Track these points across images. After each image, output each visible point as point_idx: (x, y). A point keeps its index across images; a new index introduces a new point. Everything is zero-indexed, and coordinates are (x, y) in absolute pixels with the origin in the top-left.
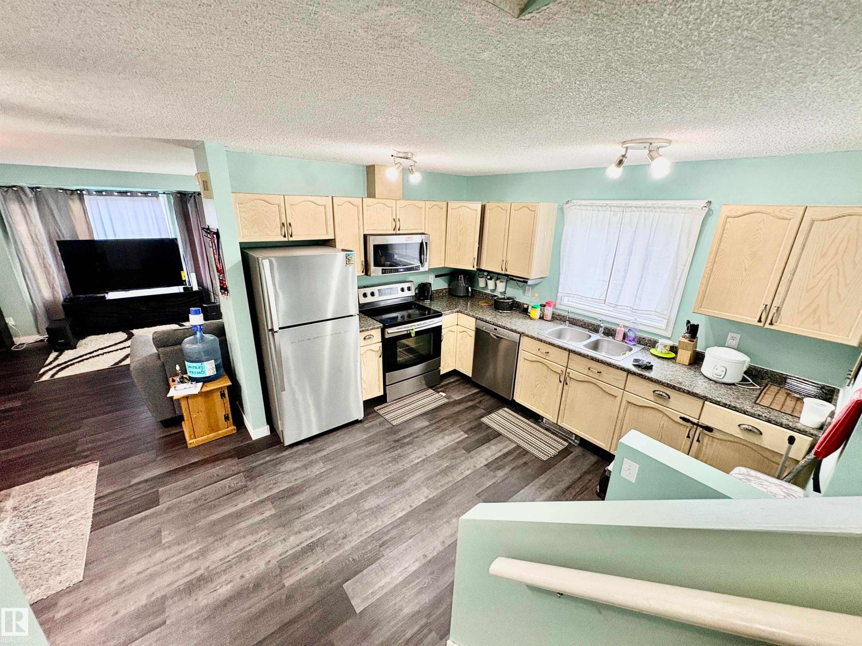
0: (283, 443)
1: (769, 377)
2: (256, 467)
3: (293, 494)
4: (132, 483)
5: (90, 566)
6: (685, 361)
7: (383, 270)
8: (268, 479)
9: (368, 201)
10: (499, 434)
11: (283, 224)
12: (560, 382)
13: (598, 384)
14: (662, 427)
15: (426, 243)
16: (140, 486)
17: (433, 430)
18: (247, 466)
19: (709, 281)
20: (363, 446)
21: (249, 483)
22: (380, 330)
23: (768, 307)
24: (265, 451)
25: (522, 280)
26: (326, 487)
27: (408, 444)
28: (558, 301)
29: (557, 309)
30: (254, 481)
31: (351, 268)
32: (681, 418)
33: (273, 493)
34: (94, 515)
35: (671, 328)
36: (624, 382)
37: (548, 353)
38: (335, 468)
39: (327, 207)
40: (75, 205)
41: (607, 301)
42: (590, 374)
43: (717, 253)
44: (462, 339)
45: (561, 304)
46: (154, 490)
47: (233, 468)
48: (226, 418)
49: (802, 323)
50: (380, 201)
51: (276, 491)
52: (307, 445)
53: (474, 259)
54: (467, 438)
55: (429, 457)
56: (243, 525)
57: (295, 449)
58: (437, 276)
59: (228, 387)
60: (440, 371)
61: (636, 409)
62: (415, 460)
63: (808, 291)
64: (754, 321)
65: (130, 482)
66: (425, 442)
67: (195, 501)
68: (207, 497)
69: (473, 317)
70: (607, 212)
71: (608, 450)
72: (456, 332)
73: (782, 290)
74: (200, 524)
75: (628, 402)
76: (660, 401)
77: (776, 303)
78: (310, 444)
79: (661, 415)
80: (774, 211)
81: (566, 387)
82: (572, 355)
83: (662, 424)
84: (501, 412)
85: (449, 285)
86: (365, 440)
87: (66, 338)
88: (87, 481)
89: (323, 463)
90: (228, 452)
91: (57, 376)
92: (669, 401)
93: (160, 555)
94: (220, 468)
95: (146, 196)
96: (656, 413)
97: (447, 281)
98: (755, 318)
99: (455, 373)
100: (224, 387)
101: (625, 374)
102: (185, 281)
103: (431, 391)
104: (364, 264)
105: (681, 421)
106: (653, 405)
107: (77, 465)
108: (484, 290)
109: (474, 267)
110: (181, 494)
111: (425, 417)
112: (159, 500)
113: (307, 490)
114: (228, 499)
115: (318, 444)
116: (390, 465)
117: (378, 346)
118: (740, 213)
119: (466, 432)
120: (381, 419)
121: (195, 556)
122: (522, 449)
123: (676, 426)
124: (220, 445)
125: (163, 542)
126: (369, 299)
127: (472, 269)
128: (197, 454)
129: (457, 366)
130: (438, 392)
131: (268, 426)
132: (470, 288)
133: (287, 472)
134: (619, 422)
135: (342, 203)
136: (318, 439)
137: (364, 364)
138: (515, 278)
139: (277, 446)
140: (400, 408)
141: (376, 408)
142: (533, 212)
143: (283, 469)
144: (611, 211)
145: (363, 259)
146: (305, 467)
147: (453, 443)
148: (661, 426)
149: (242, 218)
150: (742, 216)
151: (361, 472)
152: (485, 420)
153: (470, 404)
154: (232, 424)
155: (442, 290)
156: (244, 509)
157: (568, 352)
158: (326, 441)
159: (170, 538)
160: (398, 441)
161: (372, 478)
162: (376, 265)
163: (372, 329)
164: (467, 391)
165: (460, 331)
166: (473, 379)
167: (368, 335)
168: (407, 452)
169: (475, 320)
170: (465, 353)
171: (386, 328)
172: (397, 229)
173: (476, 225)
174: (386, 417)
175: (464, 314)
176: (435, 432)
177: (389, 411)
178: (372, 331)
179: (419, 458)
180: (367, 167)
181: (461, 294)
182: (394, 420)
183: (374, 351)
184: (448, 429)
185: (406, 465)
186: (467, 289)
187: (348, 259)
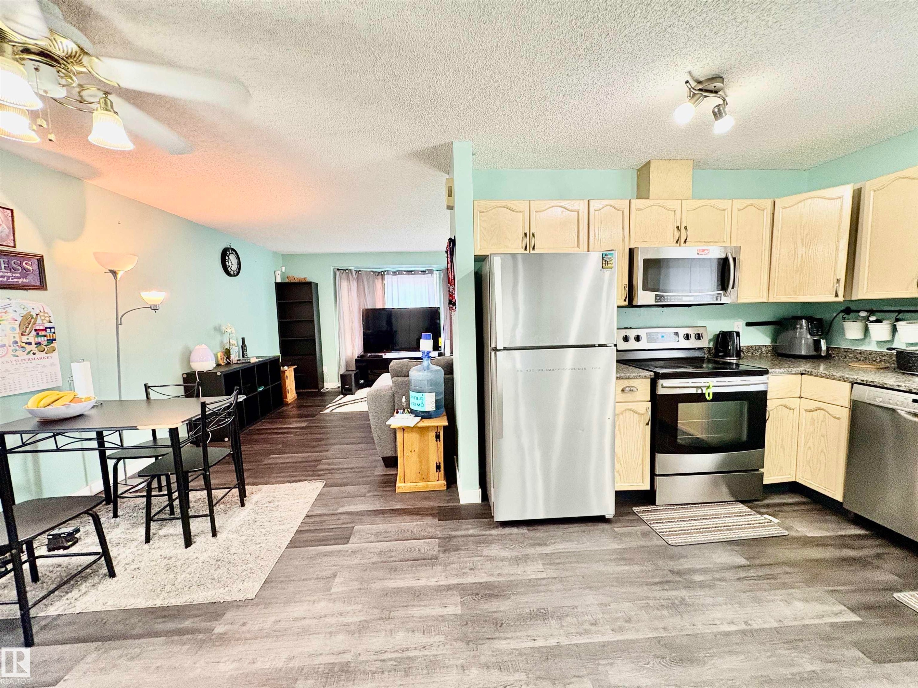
0: (493, 517)
2: (455, 537)
3: (491, 596)
4: (339, 511)
5: (267, 585)
7: (656, 295)
8: (465, 559)
9: (637, 203)
11: (526, 234)
15: (734, 259)
16: (343, 517)
17: (759, 578)
18: (444, 533)
20: (612, 560)
21: (441, 555)
22: (649, 381)
24: (470, 520)
26: (544, 605)
27: (702, 585)
30: (447, 555)
31: (607, 273)
33: (465, 582)
34: (298, 532)
38: (561, 579)
39: (581, 214)
40: (379, 282)
44: (813, 424)
46: (350, 525)
47: (430, 530)
48: (438, 467)
50: (655, 202)
51: (470, 579)
52: (524, 530)
53: (838, 281)
54: (858, 623)
55: (756, 630)
56: (417, 612)
57: (508, 530)
58: (748, 324)
59: (445, 427)
62: (722, 624)
65: (337, 510)
66: (744, 595)
67: (381, 553)
68: (393, 554)
69: (843, 380)
72: (796, 412)
74: (374, 586)
78: (528, 530)
85: (774, 340)
87: (351, 385)
88: (309, 496)
89: (543, 564)
90: (432, 508)
91: (334, 411)
93: (322, 606)
94: (417, 525)
95: (424, 274)
97: (771, 334)
99: (796, 488)
100: (440, 426)
102: (440, 347)
103: (741, 508)
104: (627, 289)
107: (311, 481)
109: (837, 295)
110: (371, 539)
111: (736, 548)
112: (350, 538)
113: (513, 597)
114: (412, 566)
115: (541, 533)
116: (665, 612)
117: (645, 407)
119: (853, 610)
120: (644, 527)
121: (352, 627)
124: (426, 498)
125: (333, 590)
126: (632, 345)
127: (831, 298)
128: (402, 501)
129: (800, 475)
130: (762, 514)
131: (480, 490)
132: (823, 342)
133: (491, 559)
135: (601, 207)
136: (540, 527)
137: (619, 430)
139: (486, 520)
140: (681, 520)
141: (635, 509)
143: (486, 552)
145: (626, 281)
146: (517, 561)
147: (820, 621)
149: (482, 228)
151: (606, 605)
152: (903, 596)
154: (443, 478)
155: (760, 347)
156: (425, 588)
158: (552, 533)
159: (340, 590)
160: (678, 573)
161: (628, 625)
162: (645, 288)
163: (636, 377)
164: (835, 526)
165: (809, 408)
166: (845, 506)
167: (629, 387)
168: (701, 601)
169: (849, 385)
170: (822, 451)
171: (659, 379)
172: (683, 240)
173: (840, 223)
174: (655, 526)
175: (816, 376)
176: (764, 584)
177: (661, 519)
178: (635, 380)
179: (732, 623)
180: (638, 170)
181: (803, 353)
182: (669, 535)
183: (637, 413)
184: (798, 588)
185: (700, 627)
186: (817, 344)
187: (605, 261)
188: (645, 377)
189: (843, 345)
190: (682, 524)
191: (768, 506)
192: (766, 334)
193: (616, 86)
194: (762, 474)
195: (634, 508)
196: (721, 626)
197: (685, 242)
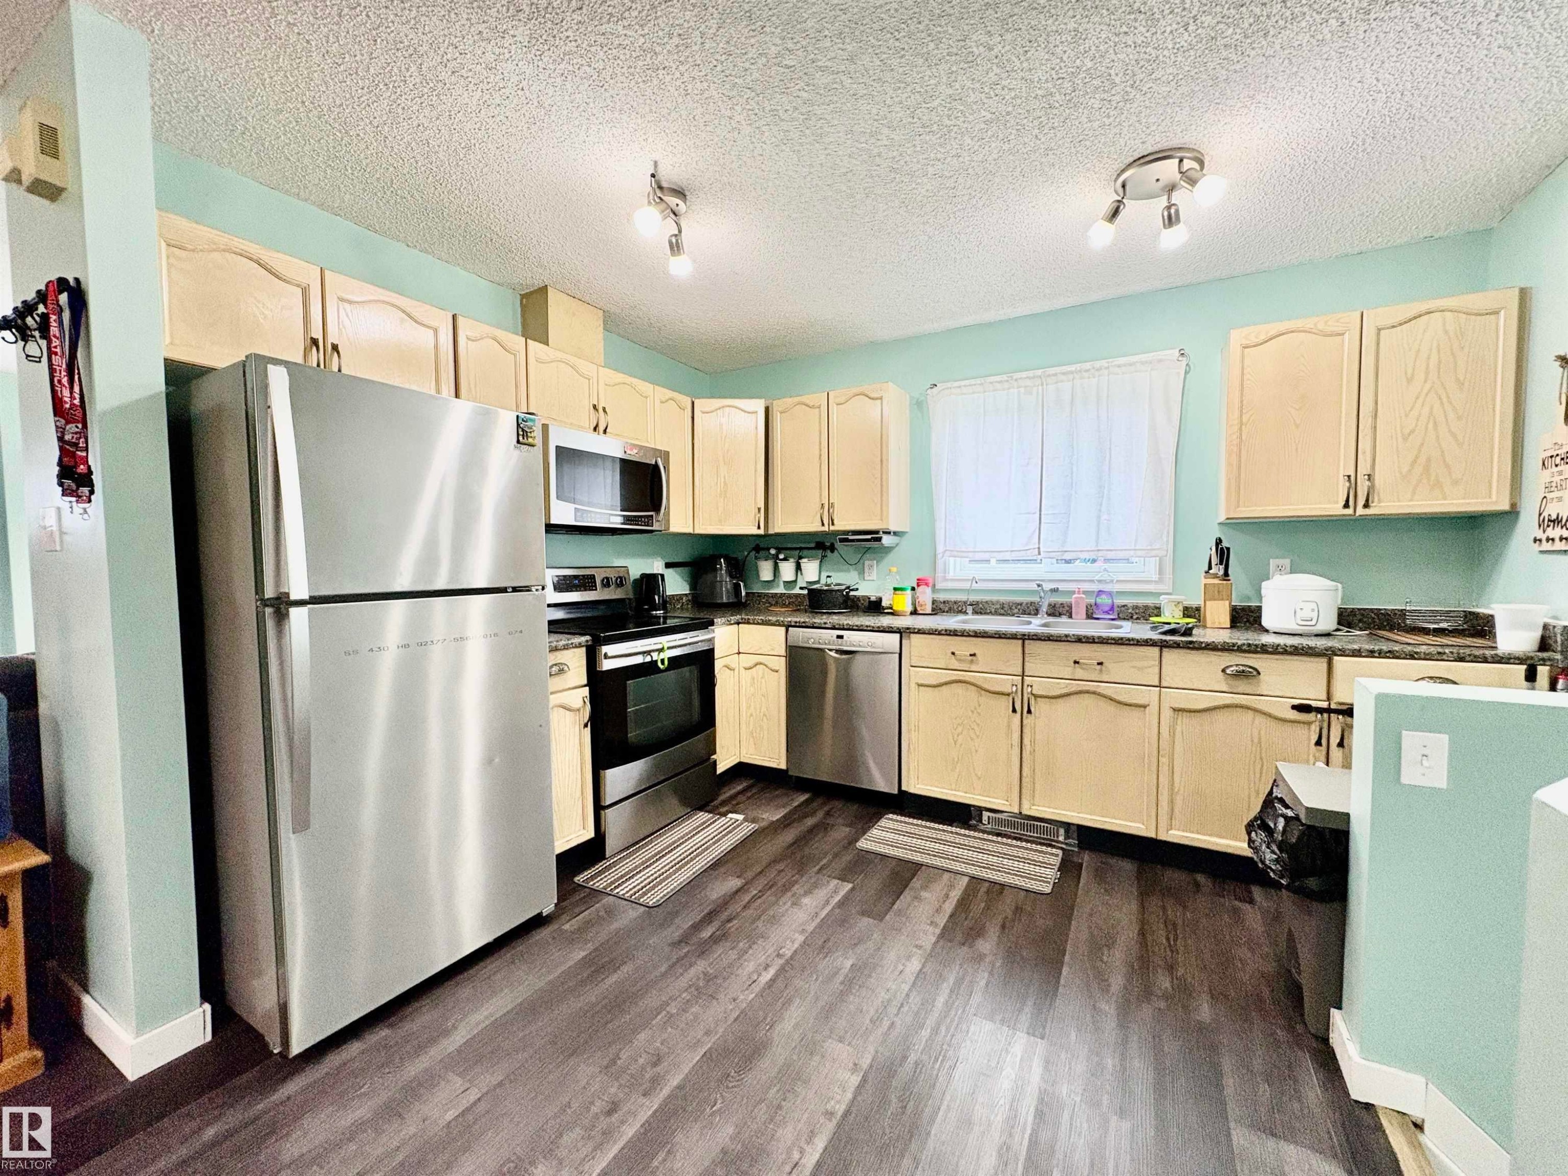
0: (281, 1050)
1: (1360, 621)
6: (1222, 620)
7: (576, 510)
9: (537, 349)
10: (918, 866)
11: (314, 341)
12: (1014, 711)
13: (1099, 690)
14: (1260, 742)
15: (665, 469)
17: (762, 892)
19: (1240, 457)
20: (583, 983)
22: (583, 651)
23: (1353, 478)
25: (869, 537)
28: (939, 574)
29: (939, 591)
32: (1294, 707)
35: (1168, 575)
36: (1157, 670)
37: (974, 655)
39: (440, 337)
41: (1042, 550)
42: (1079, 673)
43: (1242, 407)
44: (753, 684)
45: (945, 580)
48: (3, 1015)
49: (1414, 493)
50: (558, 354)
53: (759, 509)
54: (853, 889)
55: (792, 958)
58: (670, 566)
60: (715, 763)
61: (1195, 720)
62: (759, 975)
63: (1405, 439)
64: (1336, 508)
66: (760, 924)
69: (778, 624)
70: (1012, 390)
71: (1153, 835)
72: (737, 671)
73: (1365, 444)
75: (1174, 710)
76: (1242, 686)
77: (1363, 469)
79: (1250, 713)
80: (1315, 325)
81: (1028, 720)
82: (1031, 646)
83: (1256, 734)
84: (883, 822)
85: (694, 585)
86: (586, 962)
89: (462, 1075)
92: (1259, 682)
96: (1237, 714)
97: (689, 580)
98: (1337, 502)
99: (742, 770)
101: (1156, 650)
103: (703, 816)
105: (1295, 715)
106: (1228, 699)
108: (772, 587)
109: (759, 528)
111: (722, 870)
116: (696, 1009)
117: (579, 697)
118: (1263, 337)
119: (843, 879)
120: (606, 901)
122: (987, 884)
123: (1288, 728)
127: (755, 531)
129: (744, 752)
130: (724, 815)
131: (207, 1007)
132: (742, 586)
134: (1164, 760)
135: (478, 335)
138: (851, 537)
140: (646, 865)
141: (581, 878)
142: (879, 402)
144: (1019, 387)
146: (392, 1111)
147: (829, 908)
148: (1256, 740)
150: (1266, 342)
151: (613, 1062)
152: (863, 844)
153: (810, 822)
154: (25, 1044)
155: (681, 596)
157: (1020, 642)
160: (682, 941)
161: (658, 1069)
162: (559, 496)
163: (566, 648)
164: (785, 800)
165: (748, 665)
166: (790, 773)
167: (556, 665)
168: (725, 962)
169: (783, 629)
170: (764, 715)
171: (601, 645)
172: (601, 428)
173: (757, 441)
174: (621, 891)
175: (754, 624)
176: (769, 896)
177: (622, 877)
178: (565, 652)
179: (767, 967)
180: (523, 296)
181: (725, 600)
182: (645, 894)
183: (569, 709)
184: (796, 882)
185: (742, 997)
186: (737, 588)
187: (523, 430)
188: (580, 646)
189: (757, 589)
190: (651, 871)
191: (724, 803)
192: (683, 577)
193: (553, 118)
194: (715, 762)
195: (576, 879)
196: (761, 978)
197: (605, 432)
